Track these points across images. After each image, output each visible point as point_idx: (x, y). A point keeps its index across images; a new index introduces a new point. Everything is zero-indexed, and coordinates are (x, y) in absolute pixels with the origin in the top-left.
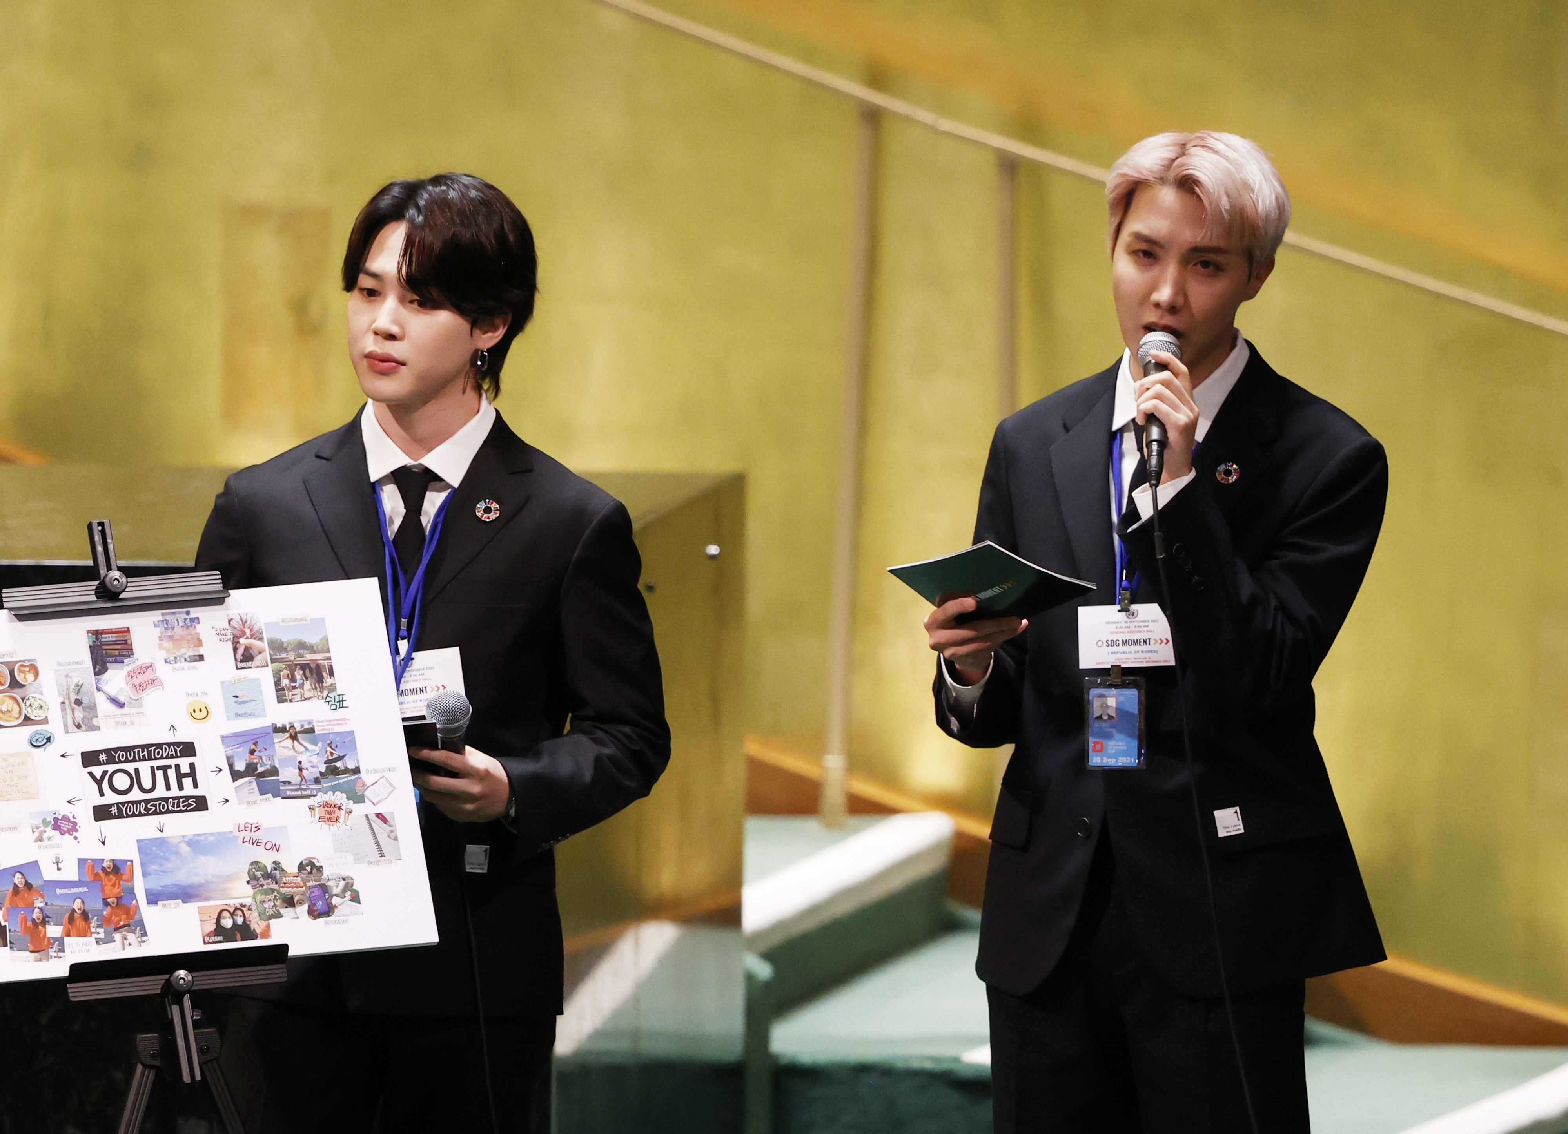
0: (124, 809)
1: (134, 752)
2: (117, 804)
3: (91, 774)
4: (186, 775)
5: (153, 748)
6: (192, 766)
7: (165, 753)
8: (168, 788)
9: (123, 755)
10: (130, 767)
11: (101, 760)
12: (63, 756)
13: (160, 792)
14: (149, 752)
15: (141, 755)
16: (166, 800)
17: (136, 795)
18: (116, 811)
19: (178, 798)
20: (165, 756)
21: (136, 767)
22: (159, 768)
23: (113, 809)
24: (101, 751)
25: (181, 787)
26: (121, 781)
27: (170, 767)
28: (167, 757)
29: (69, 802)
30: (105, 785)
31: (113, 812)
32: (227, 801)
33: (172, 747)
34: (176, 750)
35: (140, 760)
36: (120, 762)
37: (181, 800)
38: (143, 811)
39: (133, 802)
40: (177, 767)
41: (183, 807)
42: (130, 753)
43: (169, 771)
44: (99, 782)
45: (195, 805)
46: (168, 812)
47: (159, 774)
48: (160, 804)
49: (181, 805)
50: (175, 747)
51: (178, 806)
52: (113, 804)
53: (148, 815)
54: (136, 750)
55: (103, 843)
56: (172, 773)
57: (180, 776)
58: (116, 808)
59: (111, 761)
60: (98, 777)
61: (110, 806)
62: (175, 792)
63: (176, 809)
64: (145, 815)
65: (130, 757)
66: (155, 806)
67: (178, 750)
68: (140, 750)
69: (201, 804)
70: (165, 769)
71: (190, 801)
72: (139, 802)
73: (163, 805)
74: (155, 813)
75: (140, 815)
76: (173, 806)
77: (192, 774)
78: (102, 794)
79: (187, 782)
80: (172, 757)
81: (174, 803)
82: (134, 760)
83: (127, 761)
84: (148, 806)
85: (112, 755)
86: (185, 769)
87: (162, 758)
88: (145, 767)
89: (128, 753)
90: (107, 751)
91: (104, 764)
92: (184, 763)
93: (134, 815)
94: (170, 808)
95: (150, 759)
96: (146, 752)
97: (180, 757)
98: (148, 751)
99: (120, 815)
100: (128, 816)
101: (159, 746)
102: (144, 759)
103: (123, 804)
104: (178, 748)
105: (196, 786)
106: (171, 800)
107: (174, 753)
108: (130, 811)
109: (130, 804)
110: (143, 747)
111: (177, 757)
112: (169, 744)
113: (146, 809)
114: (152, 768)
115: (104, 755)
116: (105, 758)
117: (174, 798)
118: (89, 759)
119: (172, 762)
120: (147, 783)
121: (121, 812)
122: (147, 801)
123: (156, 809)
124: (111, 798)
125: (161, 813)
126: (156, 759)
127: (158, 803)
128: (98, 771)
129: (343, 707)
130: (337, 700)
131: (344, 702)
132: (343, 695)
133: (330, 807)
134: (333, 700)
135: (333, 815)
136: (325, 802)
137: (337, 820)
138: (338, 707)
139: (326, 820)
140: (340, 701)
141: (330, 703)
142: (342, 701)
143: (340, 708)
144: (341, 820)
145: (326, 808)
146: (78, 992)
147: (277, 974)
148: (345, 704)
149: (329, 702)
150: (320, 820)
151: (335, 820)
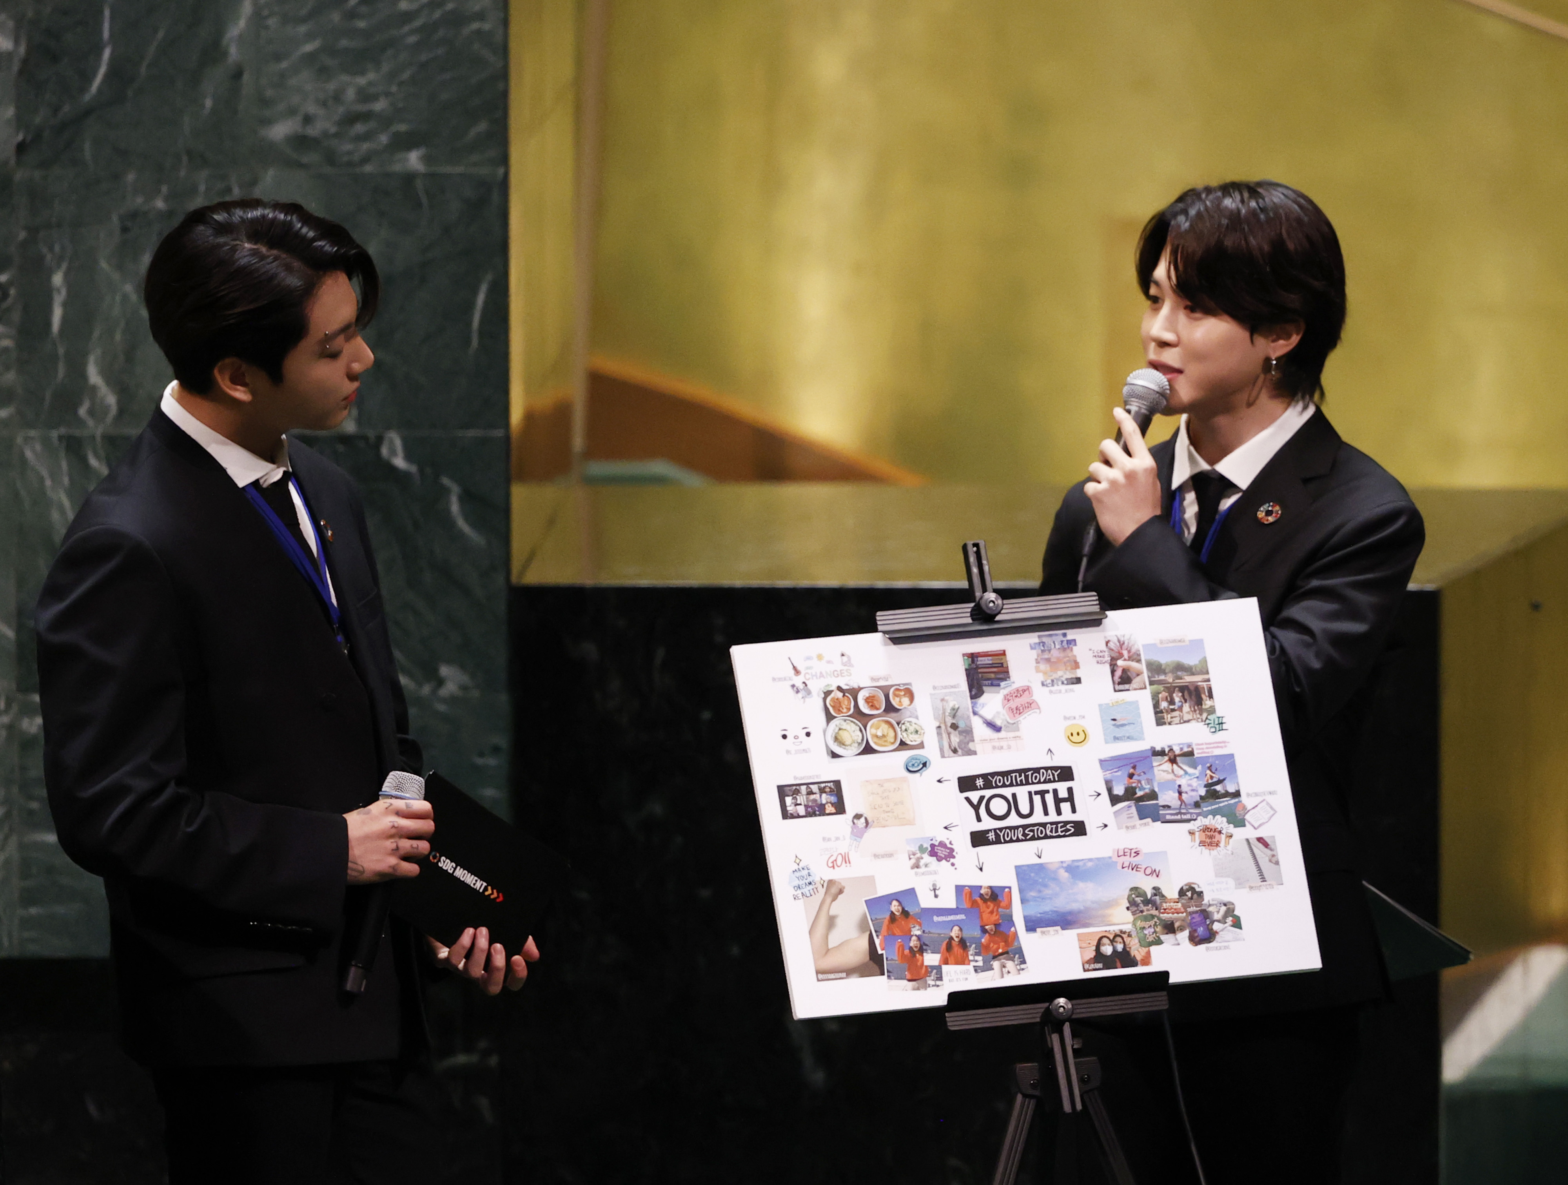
0: (1002, 835)
1: (1011, 777)
2: (995, 830)
3: (967, 799)
4: (1064, 800)
5: (1030, 773)
6: (1070, 790)
7: (1043, 776)
8: (1046, 813)
9: (1000, 780)
10: (1007, 792)
11: (978, 784)
12: (939, 781)
13: (1038, 817)
14: (1027, 777)
15: (1019, 780)
16: (1044, 825)
17: (1014, 820)
18: (994, 837)
19: (1057, 823)
20: (1042, 780)
21: (1013, 792)
22: (1036, 793)
23: (990, 834)
24: (978, 776)
25: (1059, 812)
26: (999, 806)
27: (1048, 792)
28: (1045, 782)
29: (946, 828)
30: (982, 810)
31: (990, 838)
32: (1106, 826)
33: (1049, 771)
34: (1053, 775)
35: (1017, 785)
36: (997, 787)
37: (1059, 825)
38: (1020, 837)
39: (1010, 828)
40: (1055, 792)
41: (1062, 832)
42: (1008, 777)
43: (1047, 795)
44: (976, 808)
45: (1073, 830)
46: (1046, 837)
47: (1037, 799)
48: (1038, 829)
49: (1059, 830)
50: (1053, 772)
51: (1057, 831)
52: (991, 830)
53: (1026, 840)
54: (1013, 775)
55: (981, 869)
56: (1049, 798)
57: (1058, 801)
58: (993, 833)
59: (988, 785)
60: (975, 802)
61: (988, 831)
62: (1053, 817)
63: (1054, 834)
64: (1022, 840)
65: (1008, 781)
66: (1033, 831)
67: (1056, 774)
68: (1017, 774)
69: (1080, 829)
70: (1043, 793)
71: (1068, 827)
72: (1017, 827)
73: (1041, 830)
74: (1033, 839)
75: (1018, 840)
76: (1051, 831)
77: (1070, 799)
78: (979, 819)
79: (1065, 807)
80: (1050, 781)
81: (1052, 828)
82: (1011, 785)
83: (1004, 786)
84: (1026, 832)
85: (988, 780)
86: (1063, 794)
87: (1039, 782)
88: (1022, 793)
89: (1005, 778)
90: (984, 776)
91: (981, 789)
92: (1062, 788)
93: (1011, 841)
94: (1049, 833)
95: (1027, 783)
96: (1023, 777)
97: (1058, 781)
98: (1025, 775)
99: (998, 841)
100: (1006, 842)
101: (1037, 770)
102: (1022, 784)
103: (1001, 829)
104: (1056, 772)
105: (1074, 811)
106: (1049, 825)
107: (1051, 777)
108: (1008, 837)
109: (1008, 830)
110: (1020, 771)
111: (1054, 781)
112: (1046, 769)
113: (1024, 835)
114: (1030, 793)
115: (981, 780)
116: (982, 783)
117: (1052, 823)
118: (966, 784)
119: (1050, 787)
120: (1024, 809)
121: (998, 838)
122: (1024, 827)
123: (1034, 835)
124: (988, 824)
125: (1039, 838)
126: (1033, 783)
127: (1036, 828)
128: (974, 796)
129: (1222, 730)
130: (1216, 722)
131: (1224, 725)
132: (1222, 717)
133: (1211, 831)
134: (1212, 722)
135: (1213, 840)
136: (1205, 826)
137: (1217, 844)
138: (1218, 729)
139: (1206, 844)
140: (1219, 724)
141: (1210, 726)
142: (1222, 723)
143: (1219, 730)
144: (1222, 844)
145: (1207, 833)
146: (956, 1022)
147: (1159, 1002)
148: (1224, 726)
149: (1208, 724)
150: (1201, 845)
151: (1215, 845)
